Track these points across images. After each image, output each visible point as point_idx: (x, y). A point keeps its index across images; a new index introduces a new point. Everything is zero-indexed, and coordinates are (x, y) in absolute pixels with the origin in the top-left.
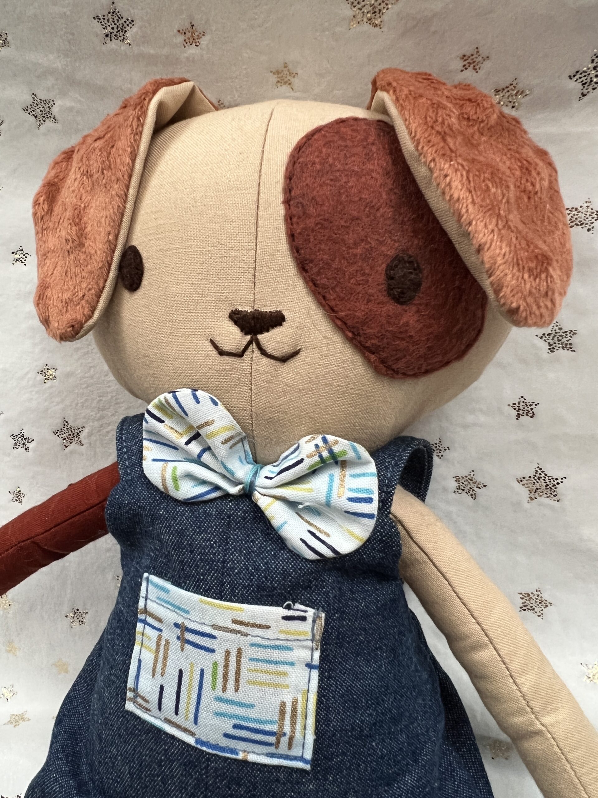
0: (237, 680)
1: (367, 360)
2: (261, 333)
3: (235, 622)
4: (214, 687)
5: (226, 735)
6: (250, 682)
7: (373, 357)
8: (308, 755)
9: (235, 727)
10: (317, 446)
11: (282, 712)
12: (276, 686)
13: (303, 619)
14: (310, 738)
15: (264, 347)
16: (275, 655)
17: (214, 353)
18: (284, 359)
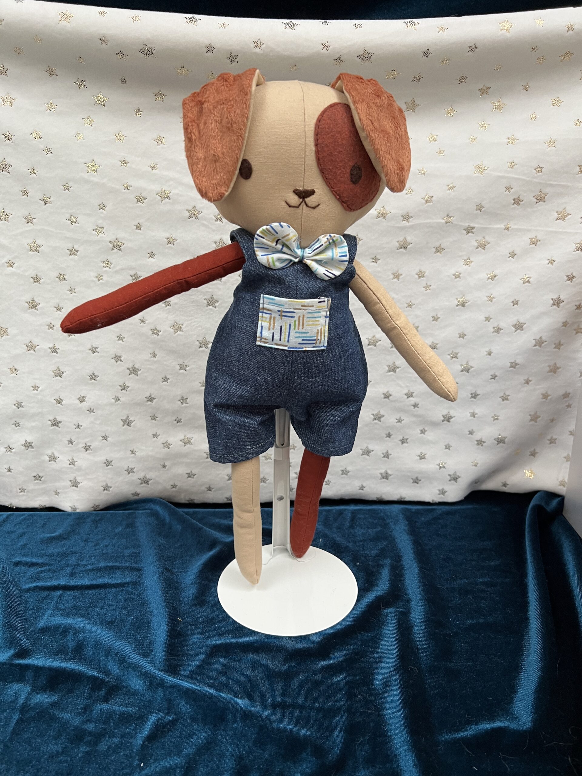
0: (303, 325)
1: (343, 206)
2: (306, 197)
3: (302, 306)
4: (295, 329)
5: (299, 344)
6: (307, 325)
7: (345, 205)
8: (326, 345)
9: (303, 340)
10: (327, 239)
11: (318, 333)
12: (316, 325)
13: (324, 301)
14: (326, 339)
15: (307, 203)
16: (316, 315)
17: (287, 206)
18: (314, 208)
